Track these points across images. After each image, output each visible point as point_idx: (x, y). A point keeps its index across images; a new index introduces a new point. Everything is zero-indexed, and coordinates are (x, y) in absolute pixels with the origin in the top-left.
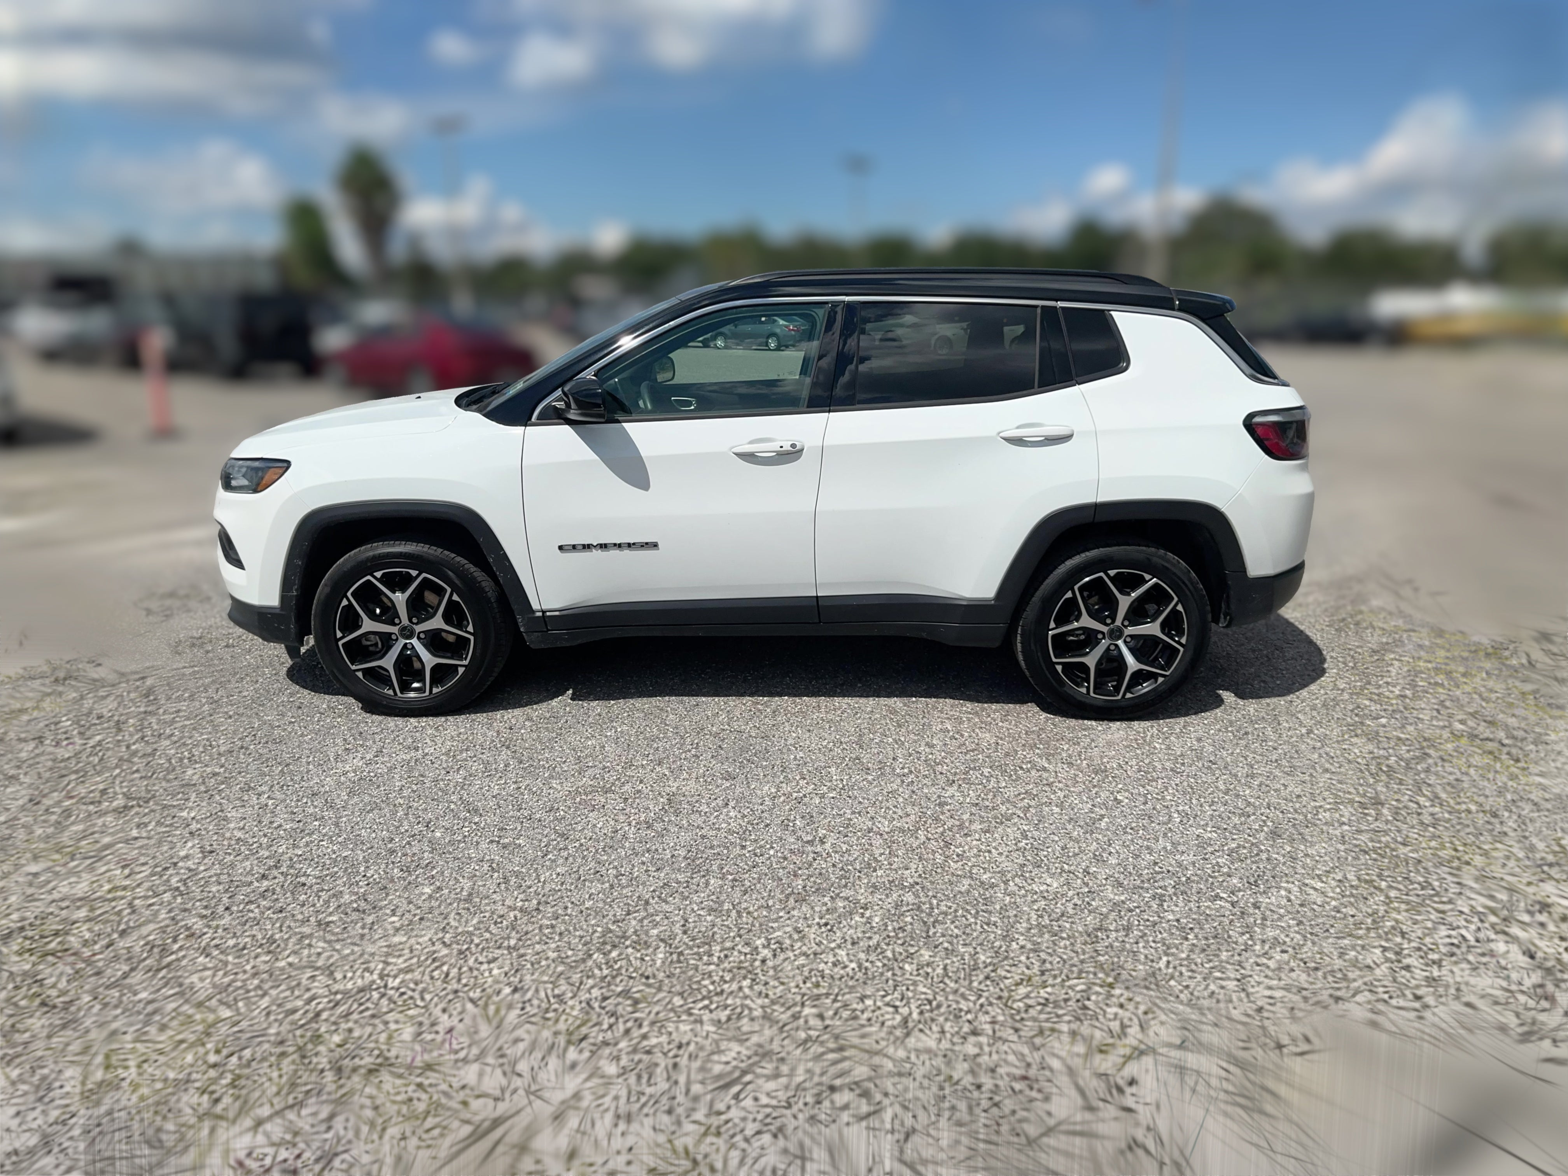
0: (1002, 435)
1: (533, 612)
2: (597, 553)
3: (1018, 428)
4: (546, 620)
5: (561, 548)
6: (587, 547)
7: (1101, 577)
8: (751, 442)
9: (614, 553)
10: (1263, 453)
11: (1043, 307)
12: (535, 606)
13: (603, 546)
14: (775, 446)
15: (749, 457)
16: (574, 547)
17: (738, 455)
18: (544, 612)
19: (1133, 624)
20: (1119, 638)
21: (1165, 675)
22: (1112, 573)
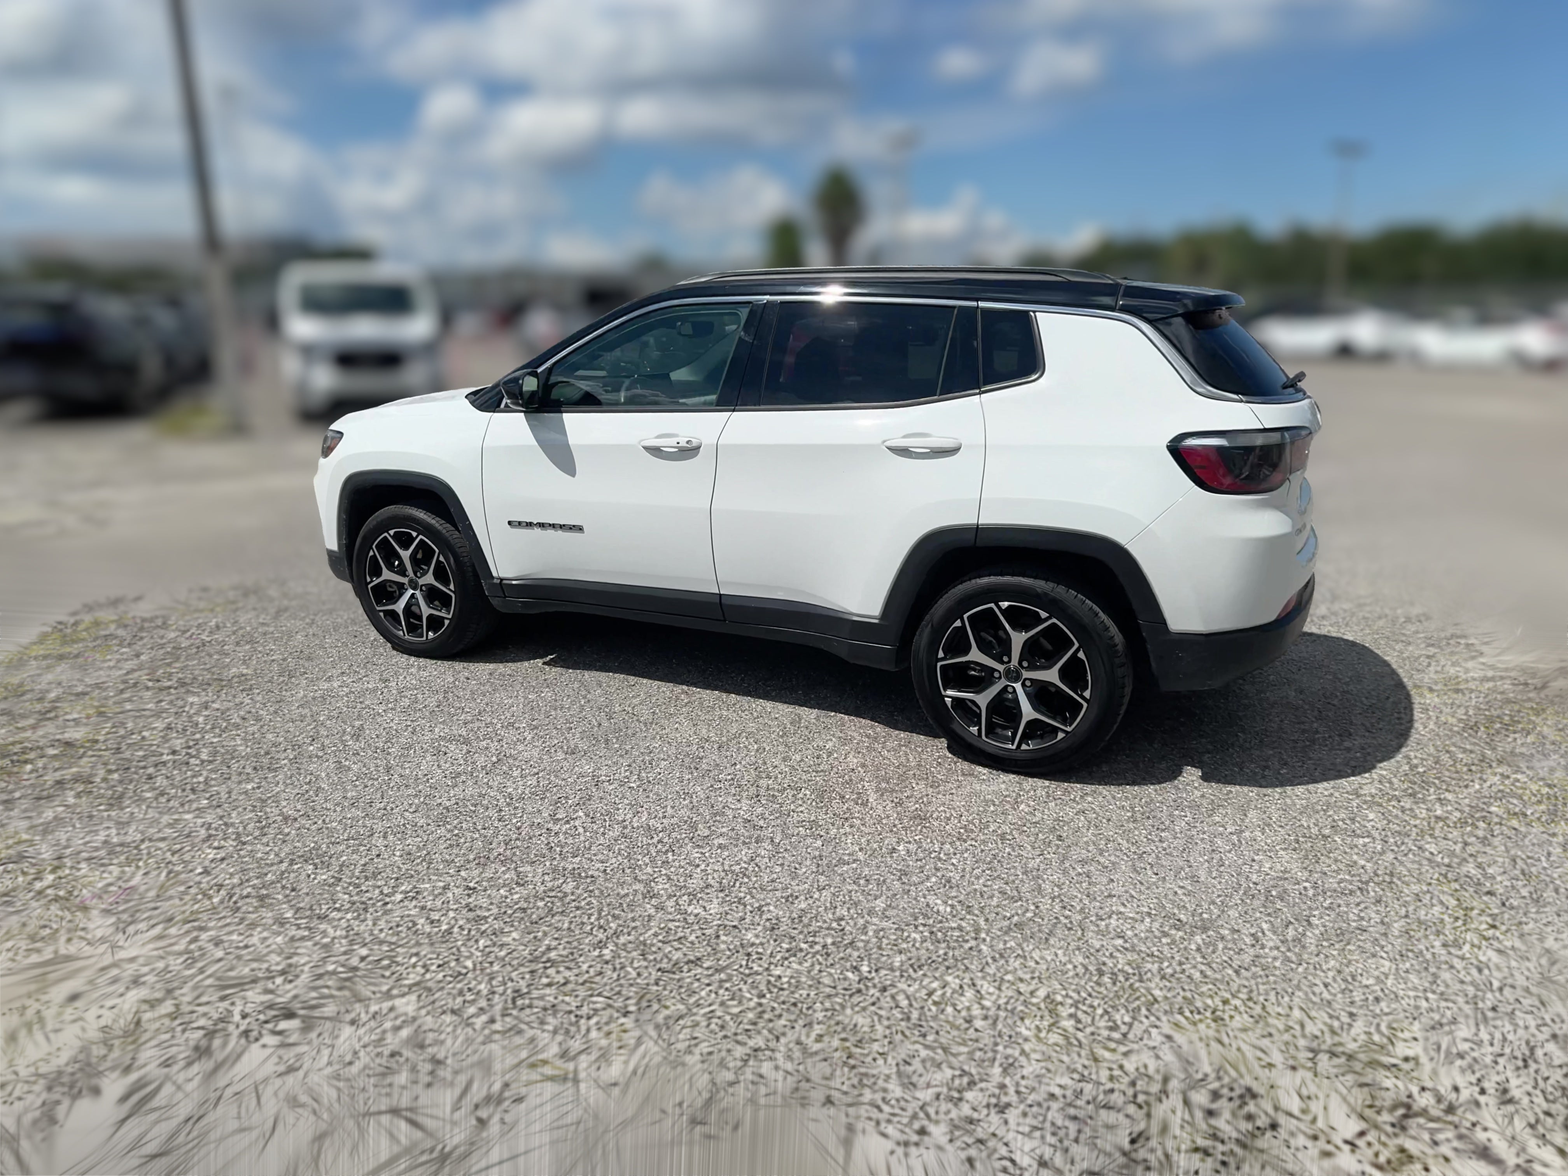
0: (888, 444)
1: (493, 578)
2: (537, 531)
3: (904, 437)
4: (502, 585)
5: (510, 523)
6: (530, 525)
7: (991, 609)
8: (659, 437)
9: (551, 532)
10: (1191, 484)
11: (960, 307)
12: (495, 574)
13: (542, 525)
14: (672, 442)
15: (655, 451)
16: (520, 523)
17: (646, 448)
18: (502, 580)
19: (1032, 667)
20: (1016, 681)
21: (1064, 731)
22: (1005, 604)
